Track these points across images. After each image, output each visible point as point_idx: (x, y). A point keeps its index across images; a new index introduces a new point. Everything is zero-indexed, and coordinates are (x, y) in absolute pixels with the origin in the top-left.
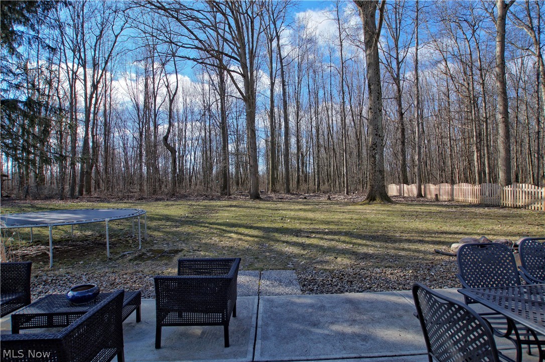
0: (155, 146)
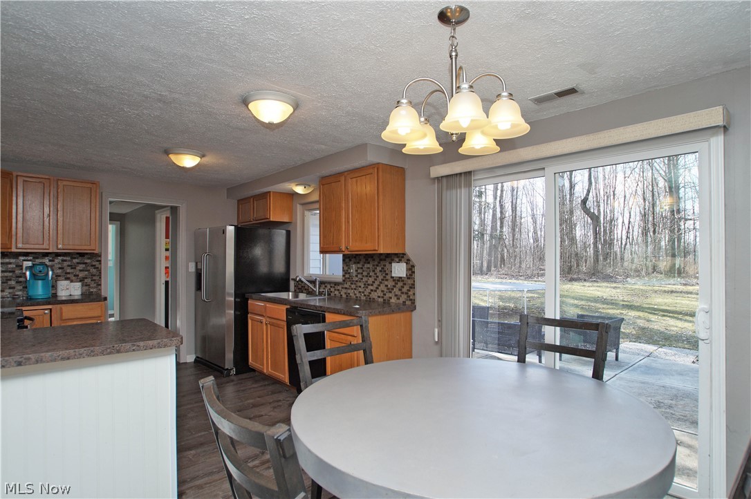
0: (571, 212)
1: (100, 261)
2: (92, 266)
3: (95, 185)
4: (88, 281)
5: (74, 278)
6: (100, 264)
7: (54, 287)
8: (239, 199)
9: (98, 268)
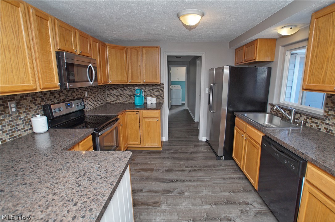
1: (164, 87)
2: (161, 89)
3: (158, 48)
4: (159, 97)
5: (153, 95)
6: (164, 88)
7: (146, 99)
8: (237, 48)
9: (163, 90)
